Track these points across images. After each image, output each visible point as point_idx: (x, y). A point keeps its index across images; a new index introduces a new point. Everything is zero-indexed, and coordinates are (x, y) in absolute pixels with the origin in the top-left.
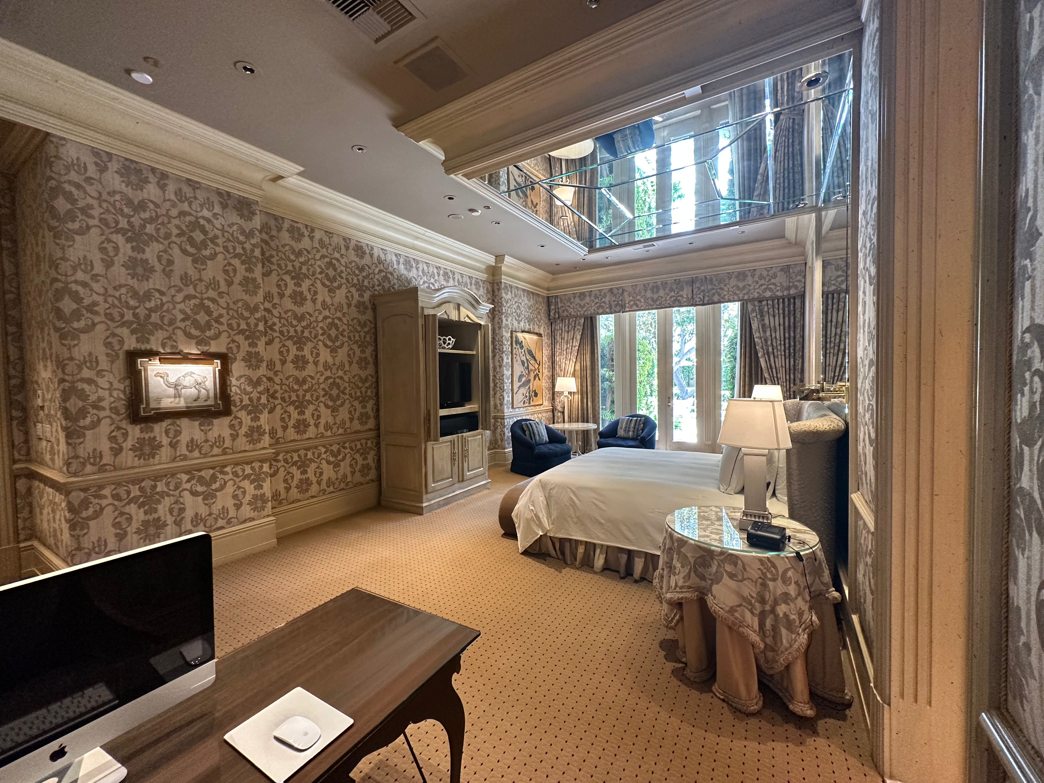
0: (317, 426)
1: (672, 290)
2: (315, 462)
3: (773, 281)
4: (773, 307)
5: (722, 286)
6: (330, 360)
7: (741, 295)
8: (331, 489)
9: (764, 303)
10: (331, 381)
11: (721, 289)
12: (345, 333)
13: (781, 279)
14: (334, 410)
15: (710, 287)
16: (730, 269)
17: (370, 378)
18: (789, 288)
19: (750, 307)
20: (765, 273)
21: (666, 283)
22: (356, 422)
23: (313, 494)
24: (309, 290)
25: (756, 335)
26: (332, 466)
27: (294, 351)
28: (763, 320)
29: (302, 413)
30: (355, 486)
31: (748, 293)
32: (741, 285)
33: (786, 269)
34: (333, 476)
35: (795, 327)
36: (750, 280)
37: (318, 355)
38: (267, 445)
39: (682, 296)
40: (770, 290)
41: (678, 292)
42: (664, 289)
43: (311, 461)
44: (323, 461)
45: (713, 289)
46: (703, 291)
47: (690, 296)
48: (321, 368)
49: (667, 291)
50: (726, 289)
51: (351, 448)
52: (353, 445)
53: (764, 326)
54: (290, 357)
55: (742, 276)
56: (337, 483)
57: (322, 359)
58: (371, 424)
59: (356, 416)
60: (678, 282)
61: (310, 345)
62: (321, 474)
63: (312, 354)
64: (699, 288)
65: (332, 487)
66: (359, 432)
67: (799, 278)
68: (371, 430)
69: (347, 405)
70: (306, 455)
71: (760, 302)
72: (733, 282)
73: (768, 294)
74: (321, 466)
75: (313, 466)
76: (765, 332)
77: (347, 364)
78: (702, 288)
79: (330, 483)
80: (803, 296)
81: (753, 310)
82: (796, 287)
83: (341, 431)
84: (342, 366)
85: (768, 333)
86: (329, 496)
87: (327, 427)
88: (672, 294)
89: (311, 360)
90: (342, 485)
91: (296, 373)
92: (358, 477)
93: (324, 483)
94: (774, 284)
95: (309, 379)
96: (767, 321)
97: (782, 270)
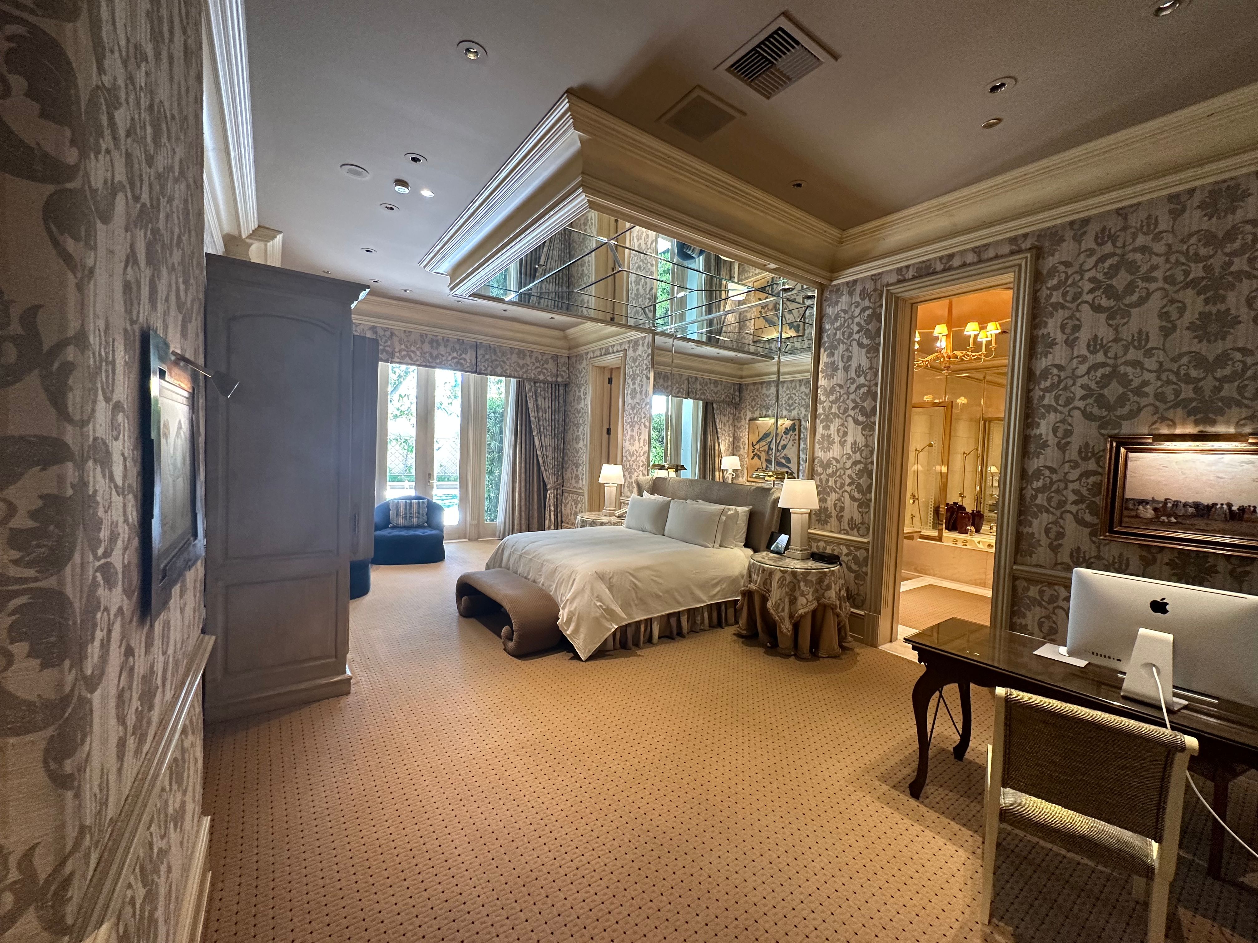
1: (454, 350)
3: (545, 366)
4: (544, 390)
5: (505, 359)
7: (521, 373)
9: (538, 385)
11: (504, 362)
13: (551, 366)
15: (494, 357)
16: (514, 344)
18: (557, 376)
19: (527, 387)
20: (540, 357)
21: (448, 340)
25: (532, 414)
28: (536, 401)
31: (526, 372)
32: (521, 362)
33: (555, 358)
35: (559, 412)
36: (528, 360)
39: (465, 360)
40: (544, 373)
41: (461, 355)
42: (446, 346)
45: (496, 360)
46: (487, 360)
47: (474, 361)
49: (449, 350)
50: (508, 363)
53: (537, 406)
55: (521, 353)
60: (461, 342)
64: (484, 356)
67: (564, 369)
71: (535, 383)
72: (514, 358)
73: (542, 377)
76: (538, 412)
78: (487, 357)
80: (566, 385)
81: (530, 390)
82: (562, 377)
85: (540, 414)
88: (455, 354)
94: (546, 369)
96: (539, 402)
97: (552, 358)
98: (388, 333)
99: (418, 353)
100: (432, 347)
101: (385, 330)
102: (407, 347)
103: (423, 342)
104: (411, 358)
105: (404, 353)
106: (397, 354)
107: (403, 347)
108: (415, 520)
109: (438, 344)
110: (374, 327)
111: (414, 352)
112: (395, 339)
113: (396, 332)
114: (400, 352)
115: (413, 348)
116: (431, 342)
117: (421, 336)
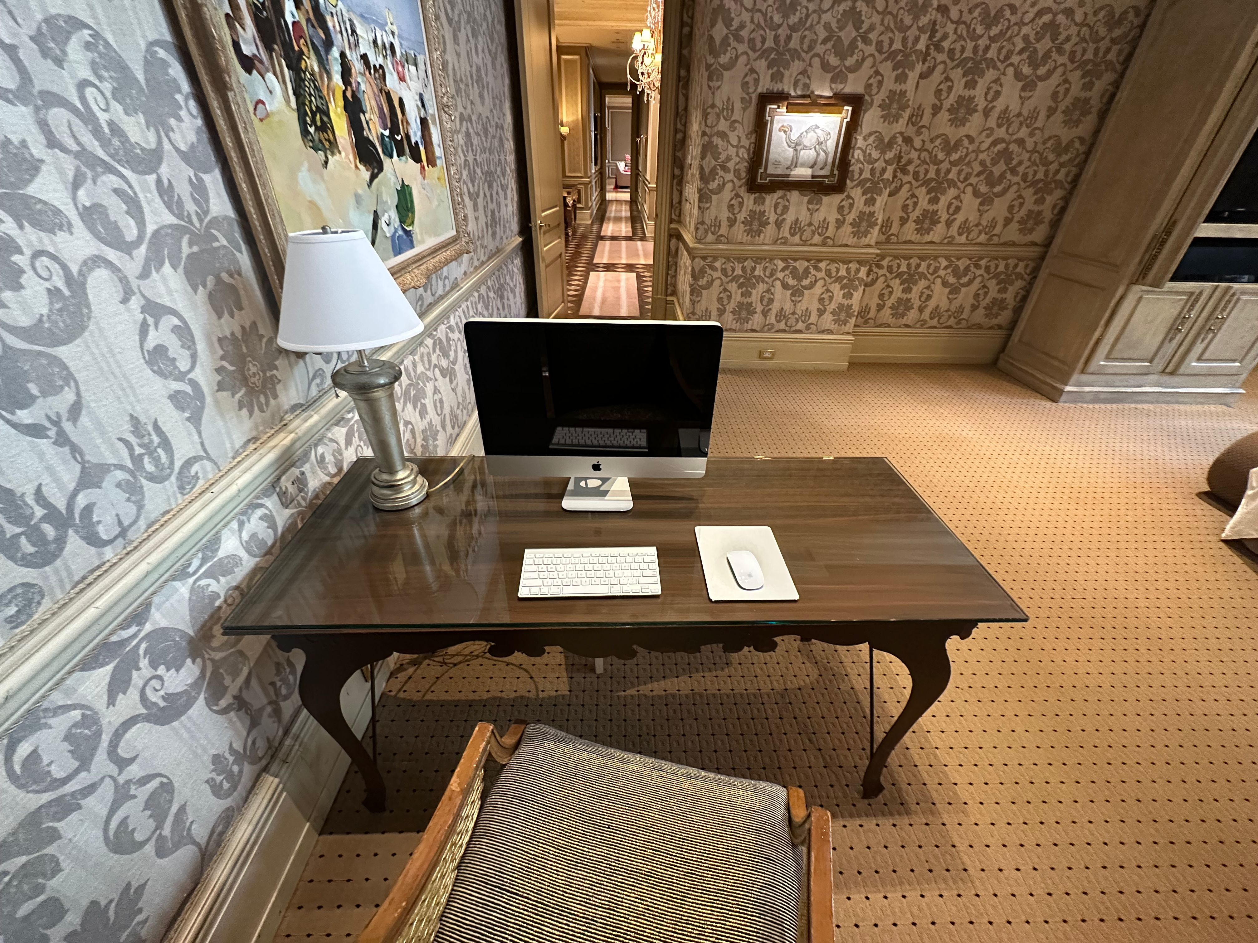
0: (949, 224)
2: (926, 278)
6: (1015, 106)
8: (935, 322)
10: (1001, 147)
12: (1068, 46)
14: (986, 201)
17: (1077, 144)
22: (1014, 226)
23: (909, 323)
26: (948, 290)
27: (959, 88)
29: (935, 200)
30: (968, 328)
34: (944, 304)
37: (997, 95)
38: (873, 243)
43: (923, 276)
44: (939, 281)
48: (992, 122)
51: (987, 269)
52: (992, 265)
54: (950, 101)
56: (946, 314)
57: (1000, 104)
58: (1039, 234)
59: (1017, 217)
61: (990, 75)
62: (929, 297)
63: (987, 94)
66: (1014, 244)
68: (1034, 244)
69: (1011, 195)
70: (918, 266)
74: (933, 286)
75: (923, 284)
77: (1043, 114)
79: (936, 313)
83: (983, 238)
84: (1034, 115)
86: (928, 331)
87: (964, 228)
89: (981, 106)
90: (952, 322)
91: (950, 130)
92: (979, 316)
93: (927, 312)
95: (966, 142)
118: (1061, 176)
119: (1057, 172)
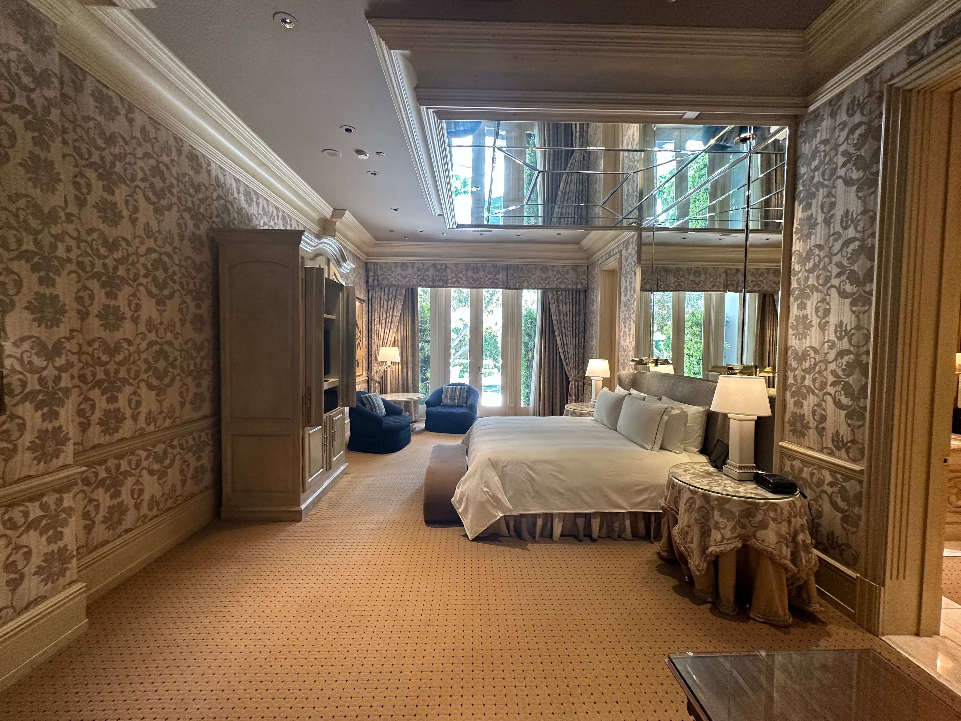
0: (135, 418)
1: (490, 273)
2: (131, 475)
3: (566, 276)
4: (566, 297)
5: (530, 275)
6: (155, 315)
7: (544, 285)
8: (155, 512)
9: (559, 293)
10: (156, 347)
11: (530, 277)
12: (176, 278)
13: (571, 276)
14: (160, 391)
15: (521, 275)
16: (537, 262)
17: (206, 344)
18: (577, 284)
19: (550, 295)
20: (561, 270)
21: (485, 266)
22: (188, 407)
23: (129, 526)
24: (127, 202)
25: (554, 318)
26: (156, 477)
27: (100, 296)
28: (558, 306)
29: (113, 399)
30: (185, 501)
31: (549, 283)
32: (544, 276)
33: (575, 268)
34: (157, 491)
35: (579, 314)
36: (550, 273)
37: (138, 307)
38: (70, 460)
39: (498, 279)
40: (565, 283)
41: (495, 276)
42: (483, 271)
43: (127, 474)
44: (145, 472)
45: (523, 277)
46: (515, 277)
47: (505, 280)
48: (142, 328)
49: (486, 273)
50: (533, 278)
51: (181, 446)
52: (183, 441)
53: (559, 310)
54: (95, 309)
55: (544, 269)
56: (163, 499)
57: (144, 314)
58: (207, 408)
59: (188, 400)
60: (495, 266)
61: (127, 290)
62: (141, 491)
63: (129, 305)
64: (513, 275)
65: (155, 509)
66: (191, 421)
67: (583, 277)
68: (205, 417)
69: (177, 383)
70: (118, 466)
71: (557, 292)
72: (538, 273)
73: (563, 286)
74: (141, 480)
75: (130, 481)
76: (560, 316)
77: (178, 323)
78: (515, 275)
79: (153, 502)
80: (586, 291)
81: (553, 298)
82: (582, 284)
83: (168, 422)
84: (172, 324)
85: (562, 318)
86: (152, 523)
87: (150, 418)
88: (490, 276)
89: (128, 314)
90: (170, 503)
91: (105, 335)
92: (190, 487)
93: (145, 505)
94: (567, 279)
95: (125, 345)
96: (561, 307)
97: (572, 268)
98: (443, 267)
99: (464, 279)
100: (474, 273)
101: (441, 265)
102: (456, 274)
103: (467, 270)
104: (459, 283)
105: (454, 280)
106: (450, 281)
107: (453, 275)
108: (457, 401)
109: (478, 270)
110: (435, 264)
111: (461, 278)
112: (449, 271)
113: (449, 265)
114: (452, 279)
115: (460, 275)
116: (473, 269)
117: (466, 265)
118: (205, 366)
119: (201, 363)
